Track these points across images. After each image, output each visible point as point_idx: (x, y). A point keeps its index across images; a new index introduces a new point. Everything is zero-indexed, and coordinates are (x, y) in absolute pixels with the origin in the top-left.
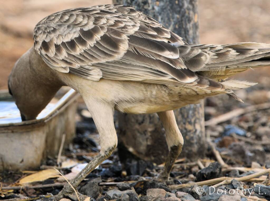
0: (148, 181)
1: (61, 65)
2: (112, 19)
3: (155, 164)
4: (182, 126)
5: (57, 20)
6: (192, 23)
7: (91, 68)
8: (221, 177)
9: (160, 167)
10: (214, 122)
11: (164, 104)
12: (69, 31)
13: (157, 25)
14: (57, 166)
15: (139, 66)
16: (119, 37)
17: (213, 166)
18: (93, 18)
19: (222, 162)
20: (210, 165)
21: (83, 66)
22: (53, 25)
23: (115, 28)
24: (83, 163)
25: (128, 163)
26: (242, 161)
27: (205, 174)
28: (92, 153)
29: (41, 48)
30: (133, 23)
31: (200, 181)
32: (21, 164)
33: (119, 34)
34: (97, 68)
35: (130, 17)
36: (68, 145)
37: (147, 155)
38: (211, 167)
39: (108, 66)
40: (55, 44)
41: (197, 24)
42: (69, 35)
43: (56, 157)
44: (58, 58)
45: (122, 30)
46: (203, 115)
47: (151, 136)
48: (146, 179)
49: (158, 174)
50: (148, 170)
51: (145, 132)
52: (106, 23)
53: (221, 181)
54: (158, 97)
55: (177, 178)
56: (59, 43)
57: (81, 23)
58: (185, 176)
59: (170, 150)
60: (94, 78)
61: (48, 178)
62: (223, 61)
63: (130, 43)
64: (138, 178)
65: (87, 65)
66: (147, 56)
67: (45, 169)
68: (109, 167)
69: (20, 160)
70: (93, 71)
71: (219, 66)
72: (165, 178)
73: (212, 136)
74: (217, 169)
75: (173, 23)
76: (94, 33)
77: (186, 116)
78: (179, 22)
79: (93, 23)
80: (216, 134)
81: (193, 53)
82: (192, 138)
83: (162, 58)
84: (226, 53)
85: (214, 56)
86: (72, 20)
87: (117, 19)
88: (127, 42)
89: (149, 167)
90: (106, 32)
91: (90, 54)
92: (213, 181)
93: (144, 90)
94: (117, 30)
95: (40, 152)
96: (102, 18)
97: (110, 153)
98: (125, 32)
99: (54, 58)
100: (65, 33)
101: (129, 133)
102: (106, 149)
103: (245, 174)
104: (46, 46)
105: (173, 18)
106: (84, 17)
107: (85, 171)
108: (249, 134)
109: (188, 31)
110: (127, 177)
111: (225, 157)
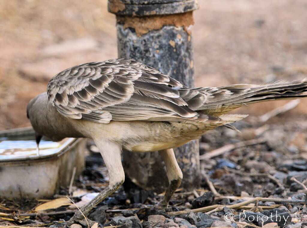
0: (149, 209)
1: (74, 112)
2: (117, 68)
3: (155, 194)
4: (179, 160)
5: (67, 74)
6: (188, 68)
7: (102, 112)
8: (214, 204)
9: (160, 196)
10: (207, 156)
11: (167, 142)
12: (79, 82)
13: (156, 72)
14: (69, 195)
15: (145, 106)
16: (125, 82)
17: (207, 195)
18: (100, 69)
19: (215, 192)
20: (204, 195)
21: (94, 111)
22: (64, 79)
23: (121, 76)
24: (91, 193)
25: (132, 193)
26: (233, 191)
27: (200, 202)
28: (100, 184)
29: (55, 100)
30: (135, 71)
31: (196, 208)
32: (37, 194)
33: (125, 80)
34: (107, 111)
35: (132, 67)
36: (79, 177)
37: (149, 185)
38: (205, 196)
39: (117, 108)
40: (68, 95)
41: (193, 70)
42: (80, 85)
43: (68, 187)
44: (71, 107)
45: (127, 77)
46: (198, 150)
47: (152, 169)
48: (148, 206)
49: (159, 203)
50: (149, 198)
51: (146, 165)
52: (112, 72)
53: (214, 208)
54: (161, 136)
55: (175, 205)
56: (71, 93)
57: (89, 74)
58: (182, 204)
59: (170, 183)
60: (105, 121)
61: (60, 205)
62: (219, 100)
63: (135, 87)
64: (141, 205)
65: (97, 109)
66: (151, 97)
67: (58, 198)
68: (115, 196)
69: (36, 190)
70: (103, 115)
71: (216, 104)
72: (165, 206)
73: (206, 169)
74: (210, 197)
75: (171, 69)
76: (102, 81)
77: (183, 151)
78: (177, 68)
79: (100, 73)
80: (209, 167)
81: (192, 95)
82: (188, 171)
83: (165, 97)
84: (222, 93)
85: (211, 96)
86: (81, 73)
87: (121, 68)
88: (132, 86)
89: (150, 196)
90: (113, 80)
91: (100, 100)
92: (207, 208)
93: (149, 129)
94: (123, 77)
95: (53, 183)
96: (108, 68)
97: (118, 187)
98: (130, 78)
99: (68, 107)
100: (76, 84)
101: (132, 166)
102: (114, 184)
103: (235, 202)
104: (59, 97)
105: (171, 64)
106: (92, 69)
107: (95, 201)
108: (239, 167)
109: (185, 76)
110: (131, 205)
111: (218, 187)
